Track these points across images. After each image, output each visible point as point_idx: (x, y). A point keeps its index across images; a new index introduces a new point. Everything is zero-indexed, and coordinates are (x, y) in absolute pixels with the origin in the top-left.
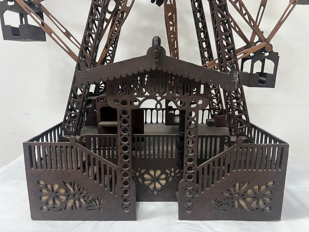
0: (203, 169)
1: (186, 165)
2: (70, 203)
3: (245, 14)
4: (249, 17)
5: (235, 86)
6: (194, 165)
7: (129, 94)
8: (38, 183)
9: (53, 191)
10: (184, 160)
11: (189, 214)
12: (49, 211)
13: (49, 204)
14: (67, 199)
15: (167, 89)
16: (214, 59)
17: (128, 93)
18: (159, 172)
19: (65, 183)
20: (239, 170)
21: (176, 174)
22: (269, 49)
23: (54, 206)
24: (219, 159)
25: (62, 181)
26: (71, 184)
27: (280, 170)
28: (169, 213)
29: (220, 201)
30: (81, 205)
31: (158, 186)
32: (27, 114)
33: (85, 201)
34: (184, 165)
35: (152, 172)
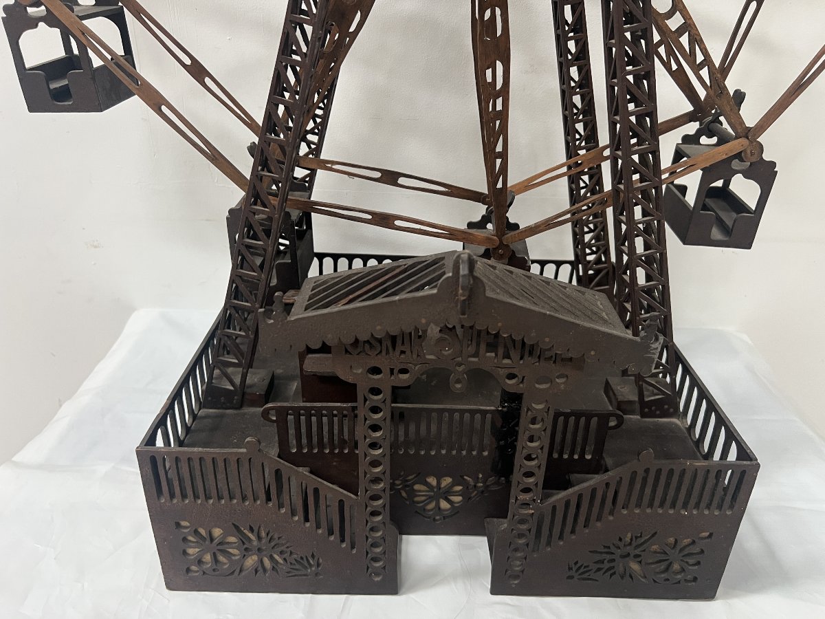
0: (554, 508)
1: (517, 499)
2: (251, 561)
3: (701, 66)
4: (711, 74)
5: (651, 366)
6: (534, 500)
7: (387, 353)
8: (178, 525)
9: (212, 539)
10: (512, 490)
11: (514, 586)
12: (205, 576)
13: (204, 560)
14: (244, 555)
15: (483, 347)
16: (601, 145)
17: (384, 353)
18: (447, 481)
19: (237, 527)
20: (637, 512)
21: (488, 486)
22: (752, 155)
23: (215, 567)
24: (594, 491)
25: (231, 523)
26: (251, 530)
27: (729, 513)
28: (469, 574)
29: (585, 565)
30: (275, 566)
31: (444, 505)
32: (96, 247)
33: (285, 559)
34: (512, 500)
35: (432, 481)
